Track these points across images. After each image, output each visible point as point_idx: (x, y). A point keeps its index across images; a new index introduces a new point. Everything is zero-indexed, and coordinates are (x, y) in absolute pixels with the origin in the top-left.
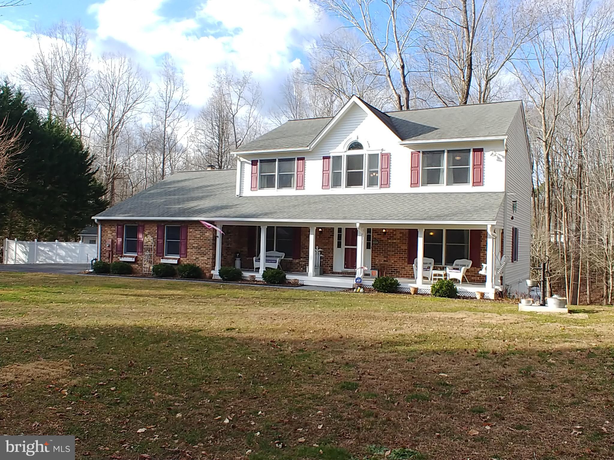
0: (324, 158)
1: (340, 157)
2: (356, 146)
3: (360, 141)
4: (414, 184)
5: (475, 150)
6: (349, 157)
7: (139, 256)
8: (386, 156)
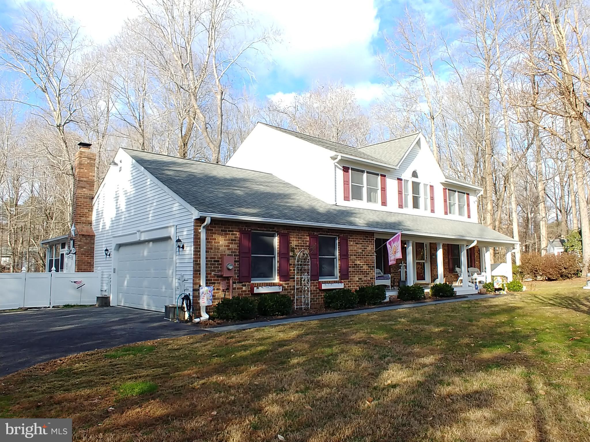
0: (399, 179)
1: (408, 181)
2: (415, 175)
3: (417, 172)
4: (446, 213)
6: (413, 183)
7: (281, 282)
8: (431, 187)
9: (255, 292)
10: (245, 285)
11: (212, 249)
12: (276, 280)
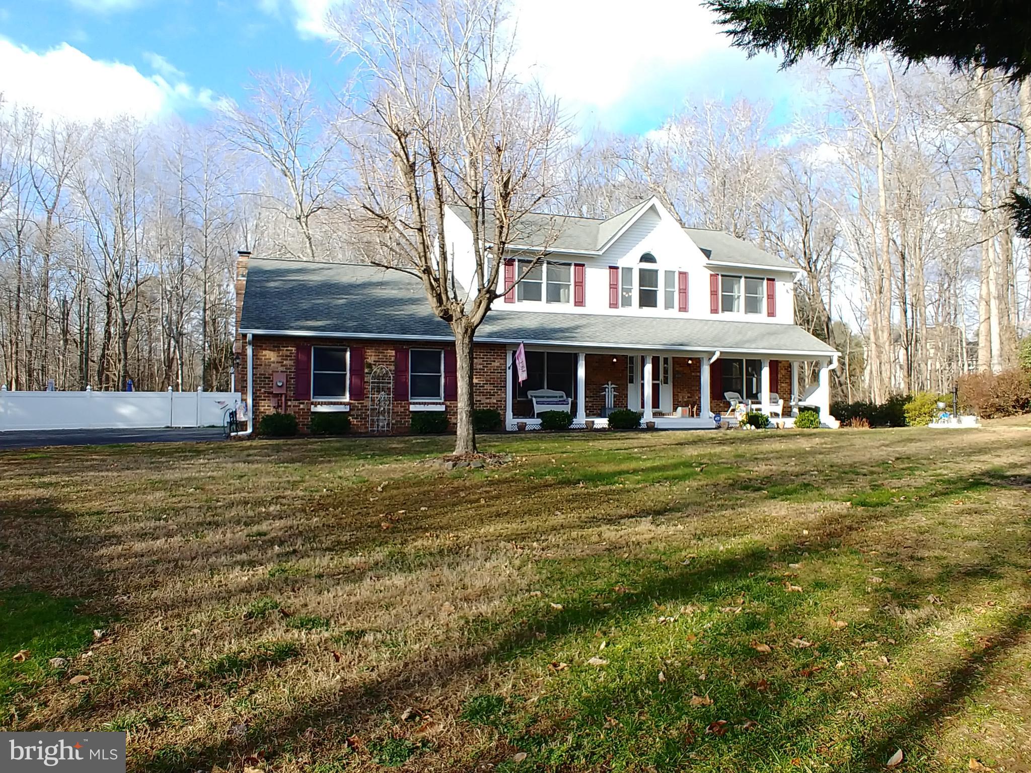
0: (611, 267)
1: (630, 270)
2: (647, 258)
3: (652, 253)
4: (714, 311)
5: (768, 279)
6: (642, 271)
7: (353, 402)
8: (684, 275)
9: (312, 410)
10: (303, 403)
11: (261, 365)
12: (347, 398)
